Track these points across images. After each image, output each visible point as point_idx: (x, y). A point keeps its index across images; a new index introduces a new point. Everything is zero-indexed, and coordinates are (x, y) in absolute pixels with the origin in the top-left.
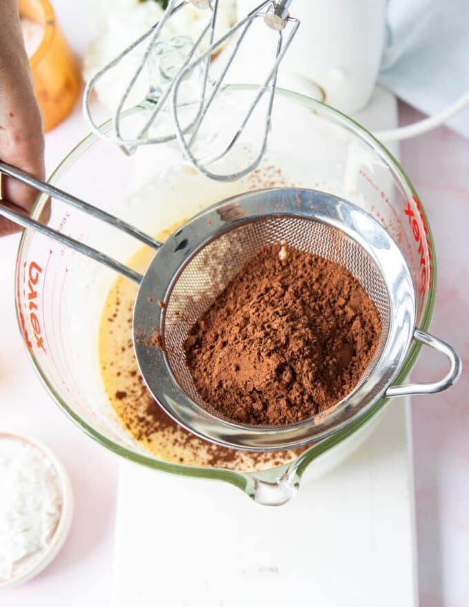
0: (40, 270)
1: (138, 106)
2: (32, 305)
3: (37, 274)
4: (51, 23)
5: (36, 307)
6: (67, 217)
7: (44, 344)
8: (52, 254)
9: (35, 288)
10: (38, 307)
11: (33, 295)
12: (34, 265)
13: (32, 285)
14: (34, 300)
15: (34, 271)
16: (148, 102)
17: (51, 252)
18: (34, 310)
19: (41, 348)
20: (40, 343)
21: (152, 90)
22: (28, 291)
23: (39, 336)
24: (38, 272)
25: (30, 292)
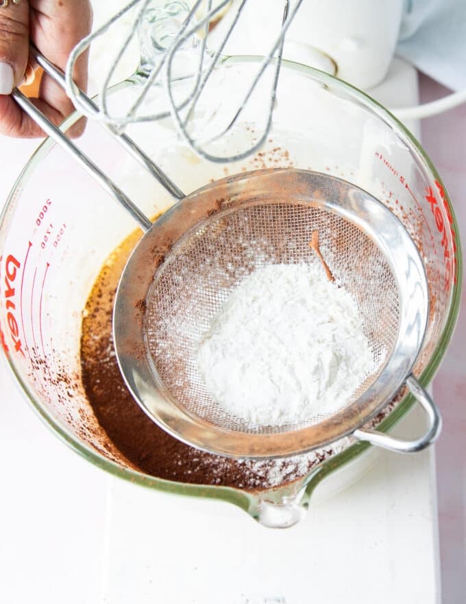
0: (18, 265)
1: (127, 80)
2: (9, 304)
3: (15, 270)
5: (13, 306)
6: (47, 206)
7: (23, 347)
8: (32, 247)
10: (16, 306)
11: (10, 292)
12: (11, 258)
13: (9, 281)
14: (11, 299)
15: (12, 265)
16: (139, 76)
17: (30, 244)
18: (11, 310)
19: (19, 352)
20: (18, 346)
21: (143, 63)
22: (5, 288)
23: (17, 339)
24: (16, 267)
25: (7, 289)
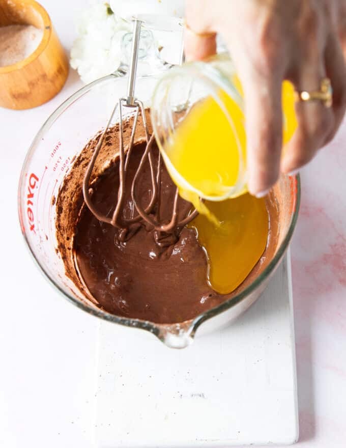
0: (37, 179)
1: (112, 75)
2: (29, 202)
3: (35, 183)
4: (48, 28)
5: (32, 204)
6: (59, 146)
7: (35, 228)
8: (47, 170)
9: (33, 191)
10: (34, 204)
11: (31, 196)
12: (33, 175)
13: (30, 188)
14: (31, 199)
15: (33, 180)
16: (119, 73)
17: (46, 168)
18: (30, 206)
19: (33, 231)
20: (32, 228)
21: (122, 64)
22: (28, 193)
23: (32, 224)
24: (36, 181)
25: (29, 193)
